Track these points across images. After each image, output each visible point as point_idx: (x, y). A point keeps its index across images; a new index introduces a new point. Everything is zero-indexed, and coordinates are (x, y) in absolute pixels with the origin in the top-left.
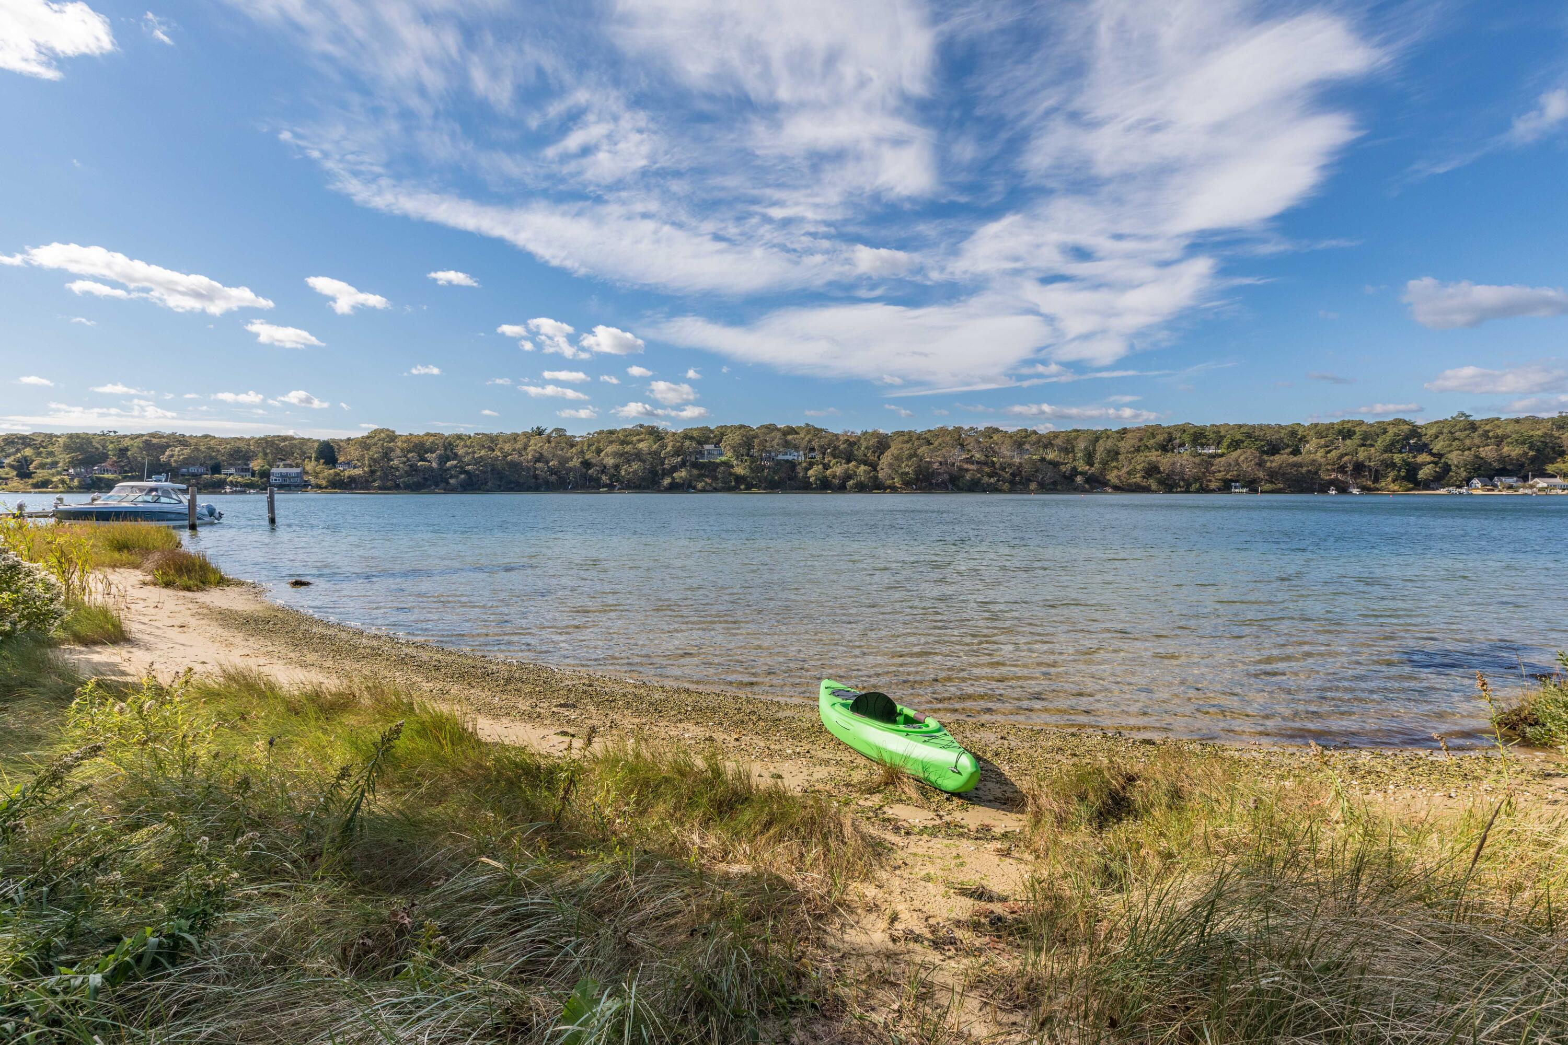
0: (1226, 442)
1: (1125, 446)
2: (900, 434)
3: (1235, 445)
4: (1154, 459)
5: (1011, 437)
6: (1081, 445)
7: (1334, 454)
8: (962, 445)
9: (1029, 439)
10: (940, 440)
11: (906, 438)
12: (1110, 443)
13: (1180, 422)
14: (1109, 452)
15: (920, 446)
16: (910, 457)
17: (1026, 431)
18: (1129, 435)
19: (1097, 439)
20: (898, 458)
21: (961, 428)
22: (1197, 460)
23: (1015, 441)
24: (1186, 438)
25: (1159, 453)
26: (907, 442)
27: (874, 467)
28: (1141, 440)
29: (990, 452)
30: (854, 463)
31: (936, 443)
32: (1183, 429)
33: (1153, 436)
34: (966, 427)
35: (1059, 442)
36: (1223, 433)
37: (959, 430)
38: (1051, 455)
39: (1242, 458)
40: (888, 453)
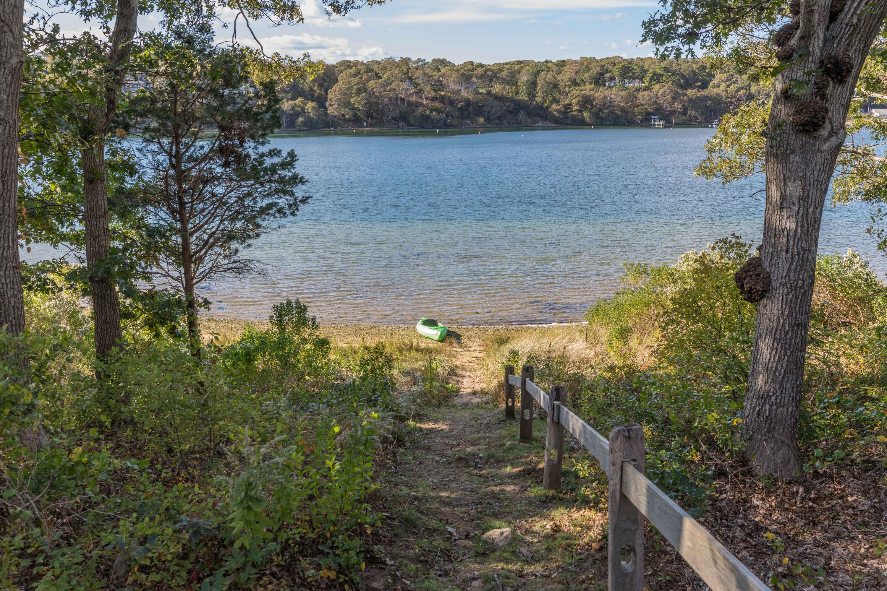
0: (649, 75)
1: (564, 78)
2: (347, 65)
3: (656, 78)
4: (587, 92)
5: (458, 71)
6: (524, 78)
7: (733, 87)
8: (410, 79)
9: (475, 72)
10: (388, 74)
11: (353, 70)
12: (549, 76)
13: (611, 55)
14: (549, 84)
15: (368, 81)
16: (359, 91)
17: (472, 63)
18: (567, 68)
19: (538, 72)
20: (347, 93)
21: (409, 59)
22: (624, 93)
23: (463, 75)
24: (615, 71)
25: (592, 86)
26: (355, 75)
27: (321, 102)
28: (577, 73)
29: (438, 85)
30: (300, 99)
31: (385, 77)
32: (614, 61)
33: (588, 69)
34: (414, 59)
35: (504, 74)
36: (646, 67)
37: (406, 61)
38: (497, 89)
39: (661, 92)
40: (336, 88)
